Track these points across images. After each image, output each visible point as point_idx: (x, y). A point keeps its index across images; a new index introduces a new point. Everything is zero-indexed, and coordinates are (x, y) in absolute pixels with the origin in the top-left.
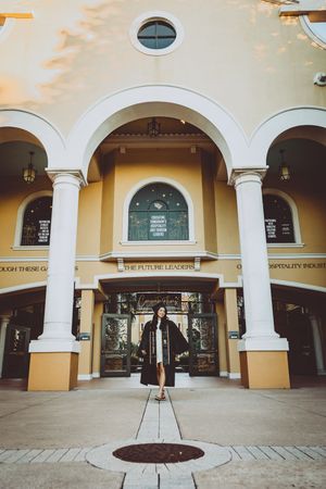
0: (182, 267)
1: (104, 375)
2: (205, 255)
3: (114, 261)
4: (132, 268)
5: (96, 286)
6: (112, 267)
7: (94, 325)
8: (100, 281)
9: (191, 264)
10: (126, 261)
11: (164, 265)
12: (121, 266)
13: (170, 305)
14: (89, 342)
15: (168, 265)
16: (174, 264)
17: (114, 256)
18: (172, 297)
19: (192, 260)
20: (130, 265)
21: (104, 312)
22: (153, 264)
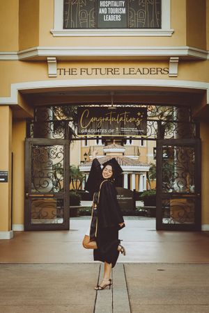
0: (150, 71)
1: (29, 228)
2: (185, 53)
3: (43, 61)
4: (71, 72)
5: (14, 99)
6: (38, 70)
7: (12, 156)
8: (20, 92)
9: (163, 66)
10: (60, 60)
11: (121, 67)
12: (53, 69)
13: (130, 125)
14: (6, 185)
15: (127, 67)
16: (136, 66)
17: (40, 53)
18: (133, 113)
19: (165, 60)
20: (67, 67)
21: (28, 136)
22: (103, 67)
